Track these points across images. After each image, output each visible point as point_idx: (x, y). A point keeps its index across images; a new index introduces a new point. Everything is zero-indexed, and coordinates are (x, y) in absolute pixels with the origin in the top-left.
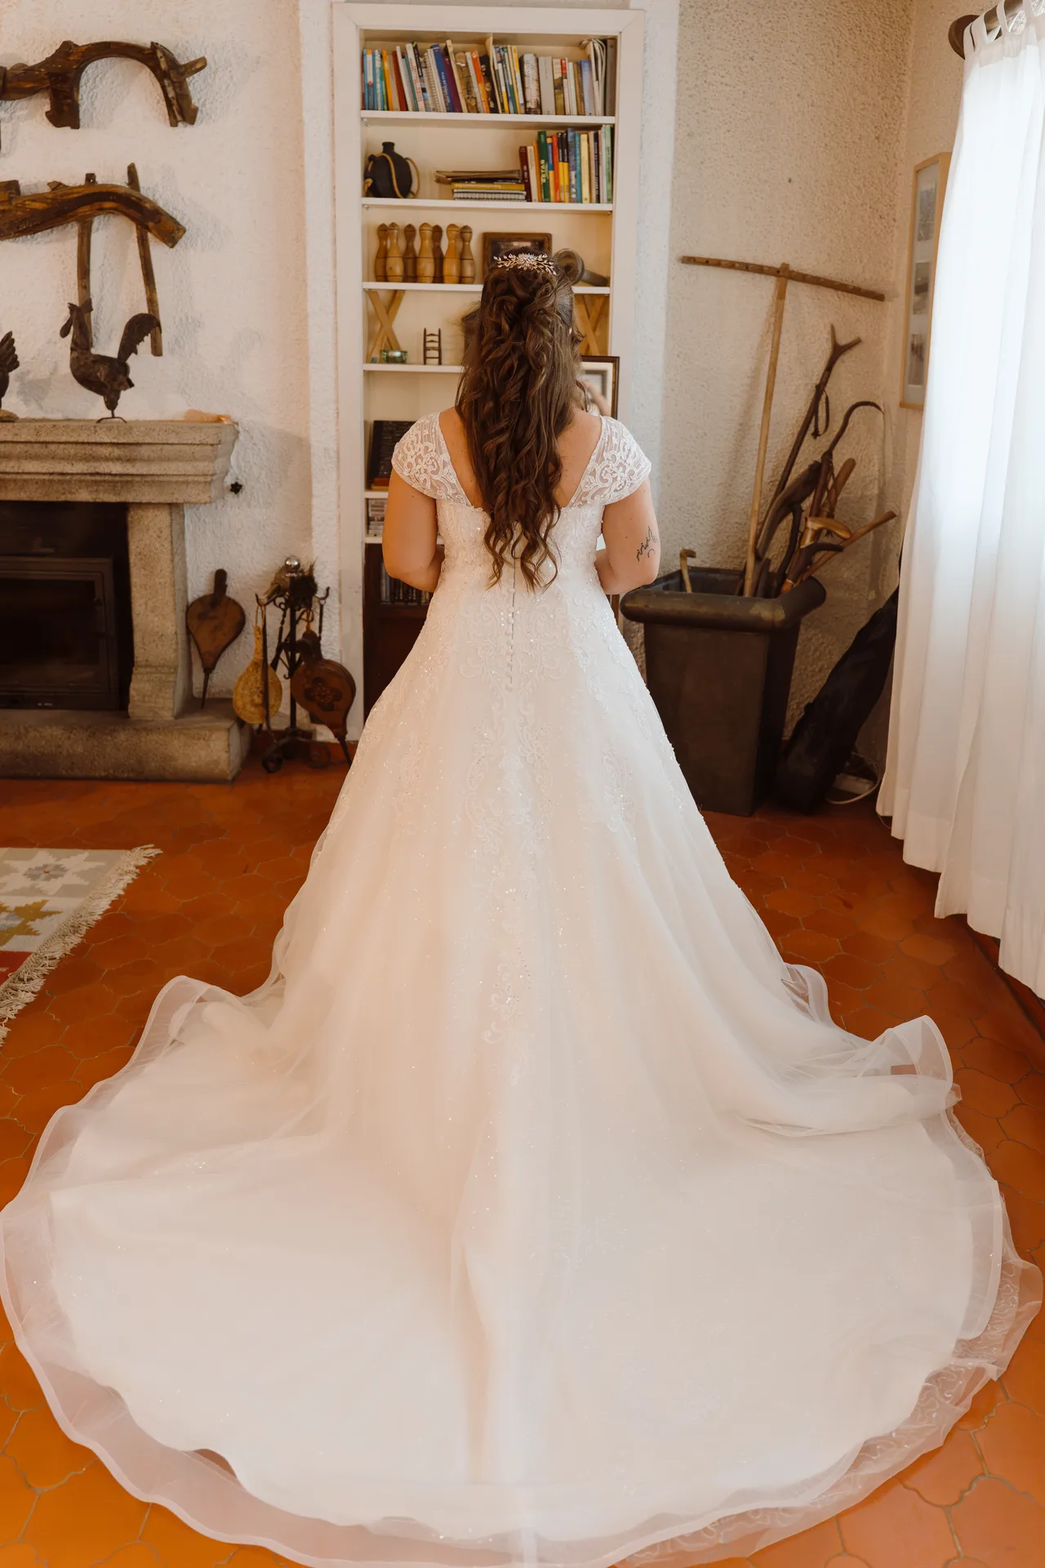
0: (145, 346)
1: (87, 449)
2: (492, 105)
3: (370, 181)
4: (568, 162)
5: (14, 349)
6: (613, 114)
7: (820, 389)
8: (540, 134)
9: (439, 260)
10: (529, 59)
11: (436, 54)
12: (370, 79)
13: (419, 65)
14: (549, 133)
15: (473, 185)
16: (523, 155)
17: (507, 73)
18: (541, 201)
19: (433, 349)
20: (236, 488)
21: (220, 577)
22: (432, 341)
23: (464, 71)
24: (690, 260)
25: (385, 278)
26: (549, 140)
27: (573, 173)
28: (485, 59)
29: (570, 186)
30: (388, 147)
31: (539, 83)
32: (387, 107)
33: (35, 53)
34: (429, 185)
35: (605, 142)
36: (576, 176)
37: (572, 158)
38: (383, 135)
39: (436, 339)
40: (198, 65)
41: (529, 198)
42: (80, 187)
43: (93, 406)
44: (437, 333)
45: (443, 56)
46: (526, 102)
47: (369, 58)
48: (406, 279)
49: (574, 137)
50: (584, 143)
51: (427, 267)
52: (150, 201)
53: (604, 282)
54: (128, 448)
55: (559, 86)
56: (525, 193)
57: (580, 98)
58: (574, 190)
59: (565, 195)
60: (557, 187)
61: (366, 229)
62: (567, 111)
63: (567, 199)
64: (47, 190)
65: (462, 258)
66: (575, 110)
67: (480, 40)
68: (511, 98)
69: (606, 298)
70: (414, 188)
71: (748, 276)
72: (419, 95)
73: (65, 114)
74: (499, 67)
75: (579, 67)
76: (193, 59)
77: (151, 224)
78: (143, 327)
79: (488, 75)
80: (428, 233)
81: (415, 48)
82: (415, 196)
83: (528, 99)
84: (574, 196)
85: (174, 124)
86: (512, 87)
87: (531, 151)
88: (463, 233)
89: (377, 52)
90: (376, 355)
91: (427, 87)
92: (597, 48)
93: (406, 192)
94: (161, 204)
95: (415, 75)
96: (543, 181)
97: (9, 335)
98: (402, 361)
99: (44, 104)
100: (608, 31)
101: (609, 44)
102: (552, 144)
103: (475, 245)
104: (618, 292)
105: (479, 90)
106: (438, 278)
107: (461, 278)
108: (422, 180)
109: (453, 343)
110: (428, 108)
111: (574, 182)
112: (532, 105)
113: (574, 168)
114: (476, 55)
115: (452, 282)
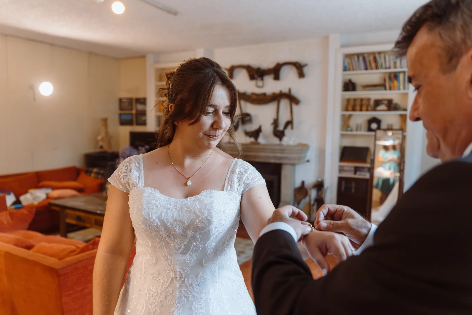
0: (289, 127)
1: (273, 151)
2: (377, 68)
3: (344, 88)
4: (397, 80)
5: (261, 128)
8: (389, 74)
9: (361, 106)
10: (387, 57)
11: (362, 58)
12: (346, 64)
13: (358, 61)
14: (392, 74)
16: (385, 80)
17: (380, 60)
18: (388, 90)
19: (359, 128)
20: (308, 161)
21: (303, 183)
23: (370, 61)
25: (347, 110)
26: (392, 76)
28: (375, 58)
30: (350, 81)
31: (389, 62)
32: (350, 70)
33: (271, 66)
34: (360, 88)
38: (348, 77)
39: (360, 125)
40: (306, 65)
41: (386, 89)
42: (278, 93)
43: (276, 141)
45: (364, 57)
47: (345, 60)
48: (353, 111)
49: (398, 75)
50: (402, 76)
51: (358, 108)
52: (293, 96)
53: (406, 110)
54: (282, 151)
55: (395, 63)
58: (398, 87)
60: (394, 87)
61: (343, 100)
62: (397, 67)
63: (396, 90)
64: (272, 94)
65: (368, 106)
66: (399, 68)
67: (374, 54)
68: (382, 66)
69: (406, 115)
70: (356, 89)
72: (357, 66)
73: (277, 78)
77: (293, 101)
78: (289, 123)
79: (375, 61)
80: (360, 100)
81: (357, 57)
82: (356, 91)
83: (386, 65)
84: (398, 89)
85: (300, 78)
86: (382, 63)
87: (387, 79)
88: (369, 100)
89: (348, 59)
90: (344, 129)
91: (360, 65)
93: (354, 89)
94: (296, 96)
95: (357, 63)
96: (390, 85)
97: (260, 125)
98: (351, 130)
99: (272, 76)
103: (372, 103)
105: (373, 65)
106: (361, 110)
107: (367, 110)
108: (358, 87)
109: (365, 126)
110: (359, 70)
111: (398, 85)
112: (387, 67)
113: (398, 82)
114: (373, 57)
115: (364, 111)
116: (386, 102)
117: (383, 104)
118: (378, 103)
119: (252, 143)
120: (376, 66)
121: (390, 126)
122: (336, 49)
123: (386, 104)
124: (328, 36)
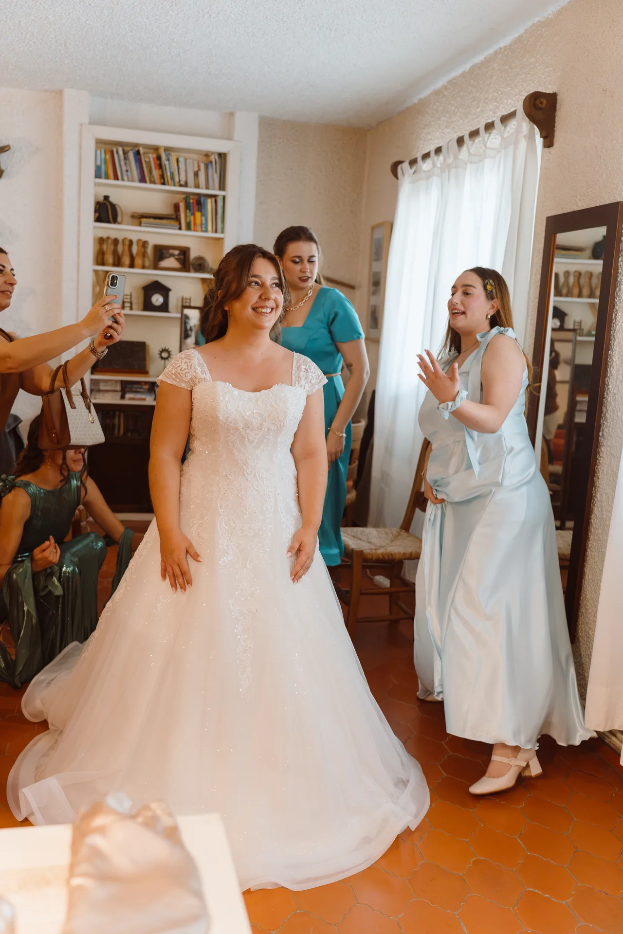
2: (162, 181)
3: (97, 214)
4: (201, 211)
6: (224, 190)
8: (186, 196)
9: (132, 258)
10: (181, 160)
11: (134, 153)
12: (99, 163)
13: (126, 158)
14: (191, 197)
15: (151, 220)
16: (176, 207)
17: (170, 166)
18: (185, 230)
19: (128, 302)
22: (127, 298)
23: (148, 163)
25: (103, 264)
26: (191, 201)
27: (203, 218)
28: (159, 158)
29: (202, 224)
30: (106, 198)
31: (186, 172)
32: (107, 177)
34: (127, 218)
35: (220, 204)
36: (205, 219)
37: (203, 210)
38: (105, 191)
39: (129, 297)
40: (7, 149)
41: (180, 228)
44: (130, 294)
45: (138, 153)
46: (180, 181)
47: (98, 152)
48: (114, 265)
49: (204, 201)
50: (210, 203)
51: (126, 260)
55: (196, 174)
56: (177, 226)
57: (207, 181)
58: (203, 226)
59: (199, 228)
60: (195, 224)
61: (94, 239)
62: (201, 186)
63: (200, 231)
65: (143, 256)
66: (204, 187)
67: (156, 149)
68: (173, 178)
70: (119, 219)
72: (125, 173)
74: (167, 163)
75: (207, 166)
76: (3, 145)
79: (160, 166)
80: (127, 243)
81: (123, 150)
82: (120, 223)
83: (181, 179)
84: (204, 229)
86: (172, 173)
87: (182, 206)
88: (145, 244)
89: (103, 150)
91: (128, 168)
92: (216, 158)
93: (115, 221)
95: (123, 163)
96: (188, 221)
100: (222, 150)
101: (222, 156)
102: (193, 203)
103: (150, 251)
105: (156, 173)
106: (132, 266)
107: (144, 267)
108: (124, 216)
109: (138, 300)
110: (128, 180)
111: (204, 222)
112: (182, 183)
113: (204, 215)
114: (155, 156)
115: (138, 268)
116: (177, 252)
117: (172, 255)
118: (161, 252)
120: (162, 176)
121: (184, 301)
122: (81, 125)
123: (176, 257)
124: (60, 93)
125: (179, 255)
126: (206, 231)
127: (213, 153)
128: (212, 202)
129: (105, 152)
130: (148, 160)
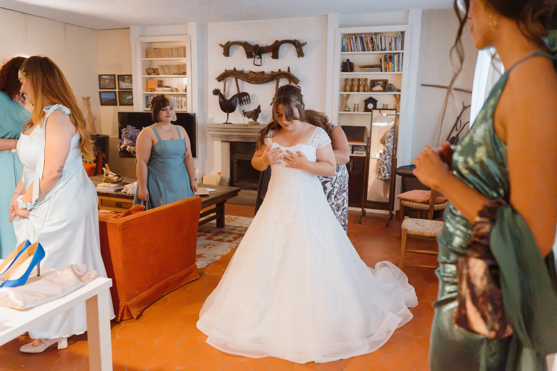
2: (373, 49)
3: (343, 68)
4: (392, 62)
5: (260, 108)
6: (403, 50)
7: (458, 118)
8: (385, 56)
9: (359, 86)
10: (383, 38)
11: (360, 38)
12: (344, 45)
13: (356, 41)
14: (387, 55)
15: (367, 68)
16: (381, 61)
17: (377, 41)
18: (384, 72)
19: (356, 108)
22: (356, 106)
23: (367, 42)
24: (423, 85)
25: (345, 91)
26: (387, 57)
27: (393, 65)
28: (372, 38)
29: (392, 68)
30: (348, 60)
31: (385, 44)
32: (348, 51)
33: (270, 43)
35: (401, 57)
37: (392, 61)
38: (347, 57)
39: (358, 106)
40: (305, 44)
41: (382, 71)
42: (277, 72)
44: (358, 104)
45: (362, 38)
46: (382, 48)
47: (343, 40)
48: (350, 91)
49: (393, 56)
50: (396, 57)
51: (356, 88)
52: (293, 75)
53: (399, 91)
55: (390, 44)
56: (380, 70)
57: (396, 47)
58: (393, 69)
59: (391, 70)
60: (389, 68)
61: (341, 80)
62: (392, 50)
63: (391, 71)
64: (270, 73)
65: (364, 86)
66: (394, 49)
67: (371, 34)
68: (378, 47)
69: (400, 95)
70: (354, 70)
71: (440, 89)
72: (355, 47)
73: (275, 56)
74: (375, 40)
75: (396, 39)
76: (304, 42)
77: (292, 80)
79: (372, 42)
80: (357, 80)
81: (355, 37)
82: (354, 72)
83: (382, 47)
84: (393, 70)
85: (299, 57)
86: (378, 45)
87: (383, 60)
88: (366, 80)
89: (346, 39)
90: (342, 109)
91: (357, 46)
92: (400, 35)
93: (352, 70)
94: (295, 75)
95: (355, 43)
96: (385, 67)
97: (260, 105)
98: (349, 111)
99: (271, 54)
100: (403, 30)
101: (403, 33)
103: (369, 83)
104: (402, 94)
105: (370, 46)
106: (358, 91)
107: (364, 91)
108: (356, 68)
109: (362, 107)
110: (357, 51)
111: (393, 67)
112: (383, 49)
113: (393, 63)
114: (370, 38)
115: (361, 92)
116: (381, 83)
117: (379, 84)
118: (374, 83)
119: (251, 124)
120: (373, 47)
121: (385, 106)
122: (335, 28)
123: (381, 85)
124: (327, 15)
125: (383, 84)
126: (394, 71)
127: (398, 32)
128: (397, 56)
129: (347, 39)
130: (366, 40)
